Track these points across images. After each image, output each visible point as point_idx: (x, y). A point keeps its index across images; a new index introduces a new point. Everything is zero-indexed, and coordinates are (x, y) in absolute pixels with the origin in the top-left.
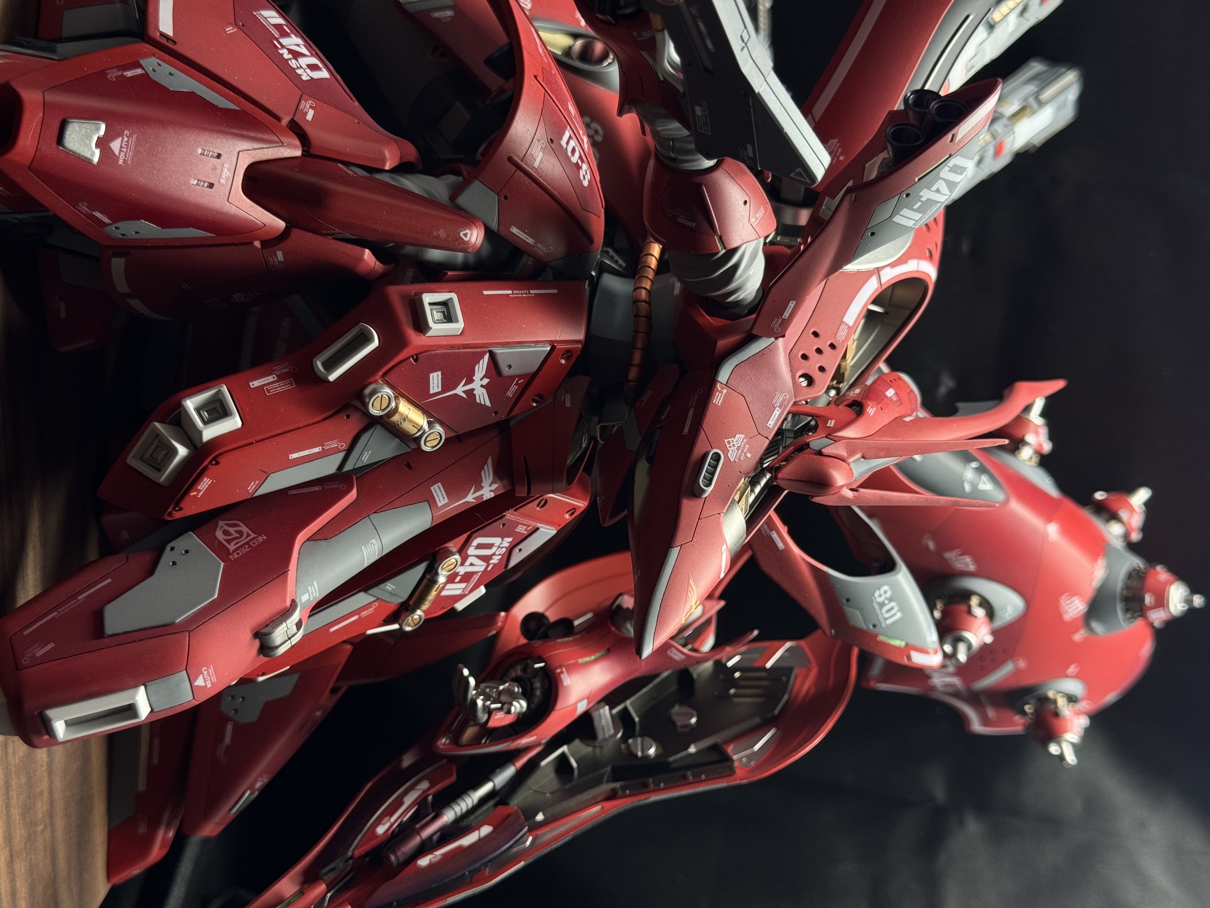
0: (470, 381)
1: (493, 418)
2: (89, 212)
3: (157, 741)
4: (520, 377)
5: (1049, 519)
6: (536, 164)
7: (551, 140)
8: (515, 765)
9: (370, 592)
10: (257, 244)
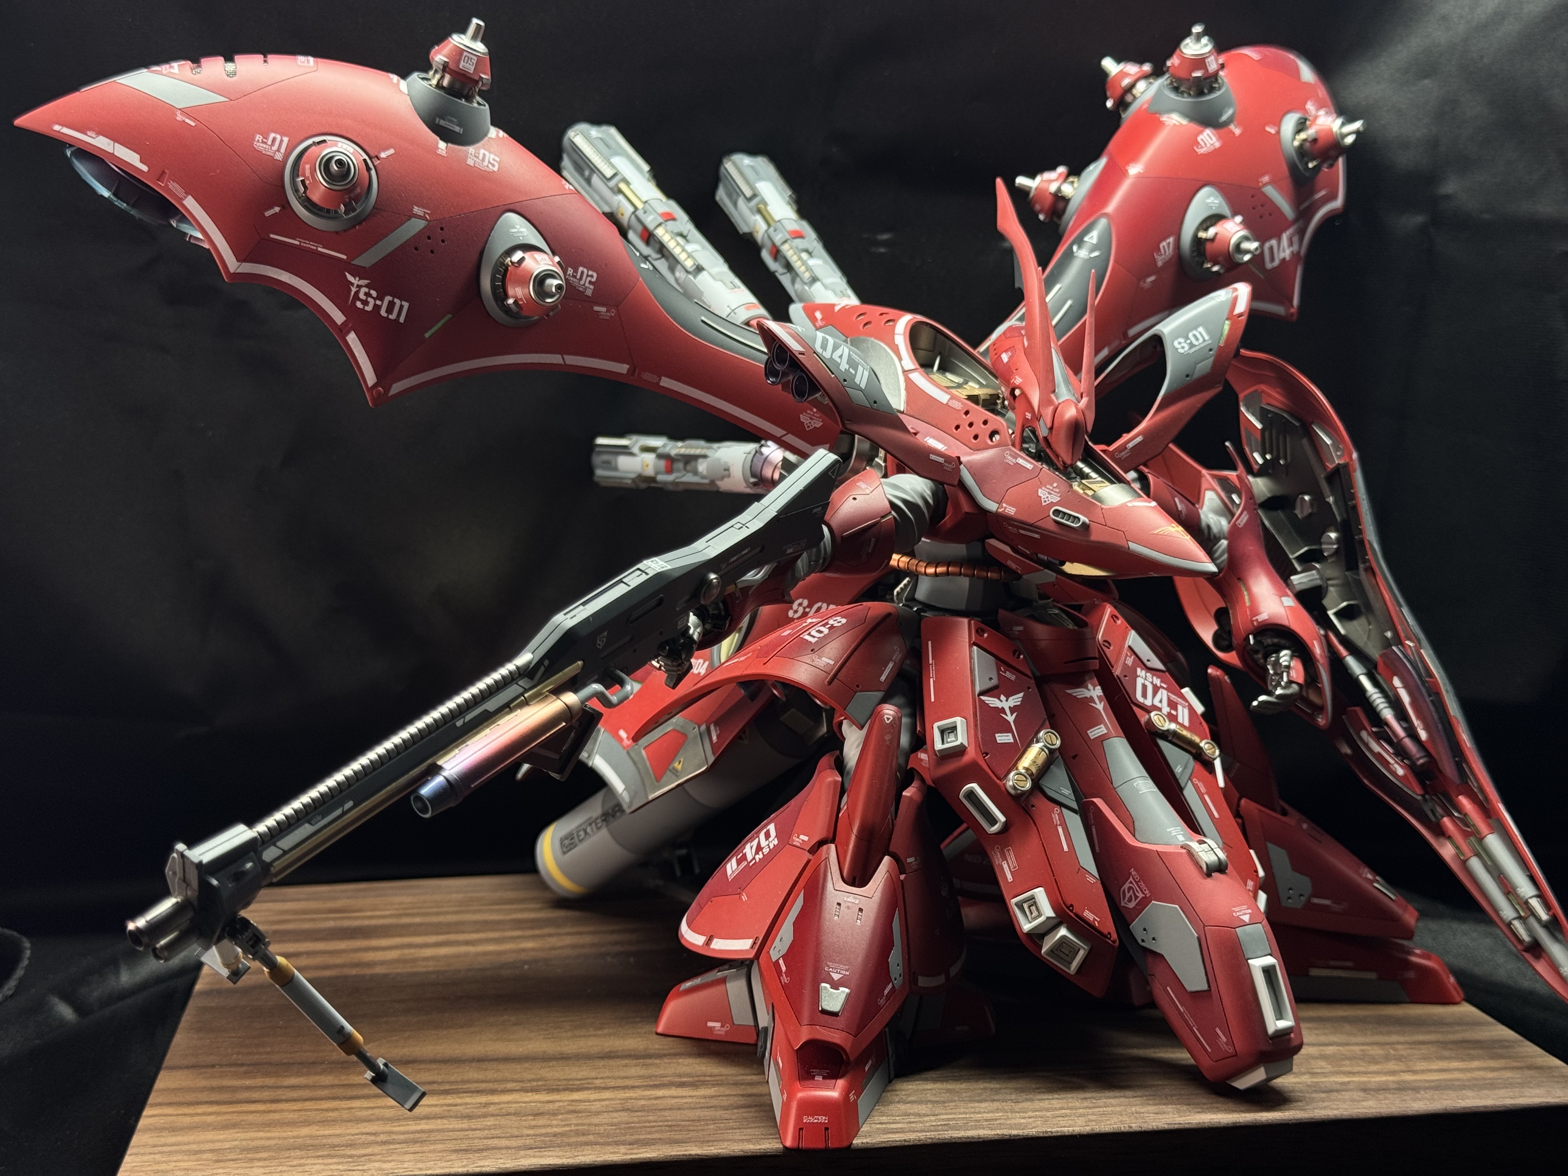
0: (1003, 710)
1: (1034, 690)
2: (884, 998)
3: (1332, 963)
4: (999, 669)
5: (1124, 174)
6: (832, 662)
7: (812, 650)
8: (1345, 657)
9: (1183, 785)
10: (902, 877)
